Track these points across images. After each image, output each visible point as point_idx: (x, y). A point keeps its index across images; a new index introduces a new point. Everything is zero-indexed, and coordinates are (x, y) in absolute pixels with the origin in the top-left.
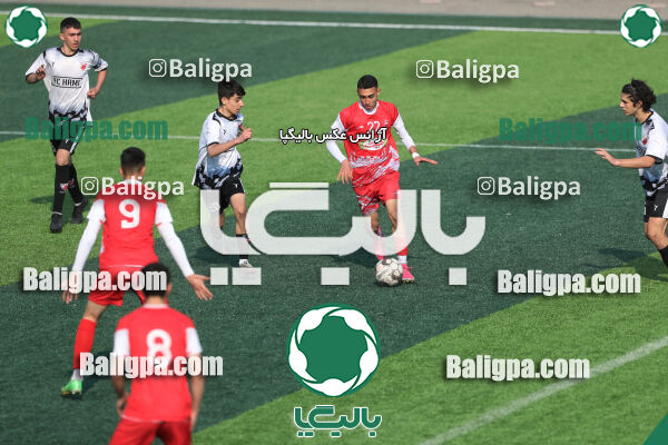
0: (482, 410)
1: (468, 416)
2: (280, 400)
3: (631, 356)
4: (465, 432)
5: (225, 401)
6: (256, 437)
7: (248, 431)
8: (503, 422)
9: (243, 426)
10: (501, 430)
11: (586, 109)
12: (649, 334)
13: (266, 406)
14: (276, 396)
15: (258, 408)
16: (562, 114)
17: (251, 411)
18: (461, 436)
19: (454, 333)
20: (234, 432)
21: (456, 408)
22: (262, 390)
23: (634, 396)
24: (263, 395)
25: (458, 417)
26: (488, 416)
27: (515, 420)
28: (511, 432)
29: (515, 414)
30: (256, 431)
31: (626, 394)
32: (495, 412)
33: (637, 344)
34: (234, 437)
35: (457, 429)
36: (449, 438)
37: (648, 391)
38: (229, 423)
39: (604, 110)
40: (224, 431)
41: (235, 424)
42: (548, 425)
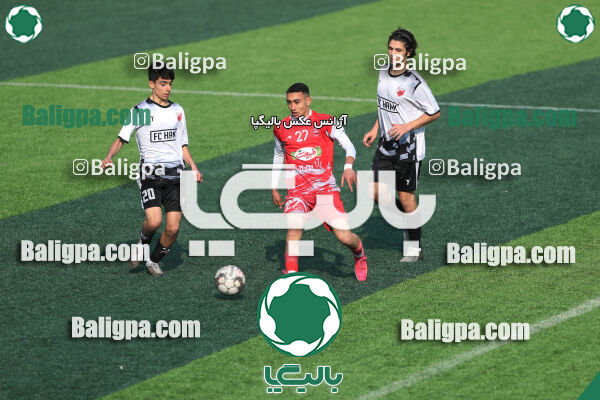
0: (426, 363)
1: (413, 369)
2: (228, 349)
3: (573, 313)
4: (409, 385)
5: (173, 349)
6: (204, 386)
7: (195, 379)
8: (447, 375)
9: (191, 375)
10: (445, 383)
11: (534, 68)
12: (592, 291)
13: (214, 356)
14: (223, 346)
15: (206, 357)
16: (511, 73)
17: (199, 360)
18: (405, 388)
19: (401, 286)
20: (183, 381)
21: (401, 360)
22: (210, 340)
23: (575, 351)
24: (211, 344)
25: (402, 369)
26: (432, 369)
27: (459, 373)
28: (454, 386)
29: (459, 367)
30: (204, 380)
31: (568, 350)
32: (440, 365)
33: (579, 300)
34: (182, 385)
35: (401, 381)
36: (393, 390)
37: (589, 347)
38: (176, 372)
39: (552, 70)
40: (172, 379)
41: (184, 372)
42: (491, 379)
